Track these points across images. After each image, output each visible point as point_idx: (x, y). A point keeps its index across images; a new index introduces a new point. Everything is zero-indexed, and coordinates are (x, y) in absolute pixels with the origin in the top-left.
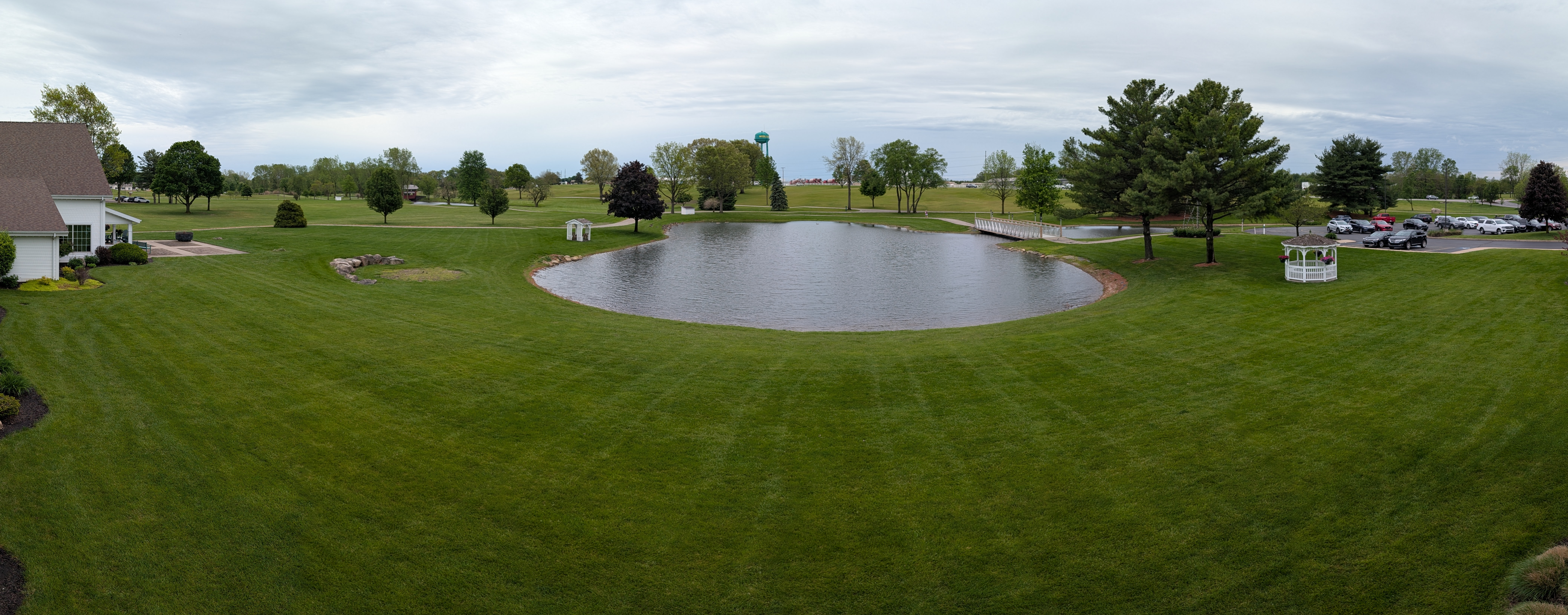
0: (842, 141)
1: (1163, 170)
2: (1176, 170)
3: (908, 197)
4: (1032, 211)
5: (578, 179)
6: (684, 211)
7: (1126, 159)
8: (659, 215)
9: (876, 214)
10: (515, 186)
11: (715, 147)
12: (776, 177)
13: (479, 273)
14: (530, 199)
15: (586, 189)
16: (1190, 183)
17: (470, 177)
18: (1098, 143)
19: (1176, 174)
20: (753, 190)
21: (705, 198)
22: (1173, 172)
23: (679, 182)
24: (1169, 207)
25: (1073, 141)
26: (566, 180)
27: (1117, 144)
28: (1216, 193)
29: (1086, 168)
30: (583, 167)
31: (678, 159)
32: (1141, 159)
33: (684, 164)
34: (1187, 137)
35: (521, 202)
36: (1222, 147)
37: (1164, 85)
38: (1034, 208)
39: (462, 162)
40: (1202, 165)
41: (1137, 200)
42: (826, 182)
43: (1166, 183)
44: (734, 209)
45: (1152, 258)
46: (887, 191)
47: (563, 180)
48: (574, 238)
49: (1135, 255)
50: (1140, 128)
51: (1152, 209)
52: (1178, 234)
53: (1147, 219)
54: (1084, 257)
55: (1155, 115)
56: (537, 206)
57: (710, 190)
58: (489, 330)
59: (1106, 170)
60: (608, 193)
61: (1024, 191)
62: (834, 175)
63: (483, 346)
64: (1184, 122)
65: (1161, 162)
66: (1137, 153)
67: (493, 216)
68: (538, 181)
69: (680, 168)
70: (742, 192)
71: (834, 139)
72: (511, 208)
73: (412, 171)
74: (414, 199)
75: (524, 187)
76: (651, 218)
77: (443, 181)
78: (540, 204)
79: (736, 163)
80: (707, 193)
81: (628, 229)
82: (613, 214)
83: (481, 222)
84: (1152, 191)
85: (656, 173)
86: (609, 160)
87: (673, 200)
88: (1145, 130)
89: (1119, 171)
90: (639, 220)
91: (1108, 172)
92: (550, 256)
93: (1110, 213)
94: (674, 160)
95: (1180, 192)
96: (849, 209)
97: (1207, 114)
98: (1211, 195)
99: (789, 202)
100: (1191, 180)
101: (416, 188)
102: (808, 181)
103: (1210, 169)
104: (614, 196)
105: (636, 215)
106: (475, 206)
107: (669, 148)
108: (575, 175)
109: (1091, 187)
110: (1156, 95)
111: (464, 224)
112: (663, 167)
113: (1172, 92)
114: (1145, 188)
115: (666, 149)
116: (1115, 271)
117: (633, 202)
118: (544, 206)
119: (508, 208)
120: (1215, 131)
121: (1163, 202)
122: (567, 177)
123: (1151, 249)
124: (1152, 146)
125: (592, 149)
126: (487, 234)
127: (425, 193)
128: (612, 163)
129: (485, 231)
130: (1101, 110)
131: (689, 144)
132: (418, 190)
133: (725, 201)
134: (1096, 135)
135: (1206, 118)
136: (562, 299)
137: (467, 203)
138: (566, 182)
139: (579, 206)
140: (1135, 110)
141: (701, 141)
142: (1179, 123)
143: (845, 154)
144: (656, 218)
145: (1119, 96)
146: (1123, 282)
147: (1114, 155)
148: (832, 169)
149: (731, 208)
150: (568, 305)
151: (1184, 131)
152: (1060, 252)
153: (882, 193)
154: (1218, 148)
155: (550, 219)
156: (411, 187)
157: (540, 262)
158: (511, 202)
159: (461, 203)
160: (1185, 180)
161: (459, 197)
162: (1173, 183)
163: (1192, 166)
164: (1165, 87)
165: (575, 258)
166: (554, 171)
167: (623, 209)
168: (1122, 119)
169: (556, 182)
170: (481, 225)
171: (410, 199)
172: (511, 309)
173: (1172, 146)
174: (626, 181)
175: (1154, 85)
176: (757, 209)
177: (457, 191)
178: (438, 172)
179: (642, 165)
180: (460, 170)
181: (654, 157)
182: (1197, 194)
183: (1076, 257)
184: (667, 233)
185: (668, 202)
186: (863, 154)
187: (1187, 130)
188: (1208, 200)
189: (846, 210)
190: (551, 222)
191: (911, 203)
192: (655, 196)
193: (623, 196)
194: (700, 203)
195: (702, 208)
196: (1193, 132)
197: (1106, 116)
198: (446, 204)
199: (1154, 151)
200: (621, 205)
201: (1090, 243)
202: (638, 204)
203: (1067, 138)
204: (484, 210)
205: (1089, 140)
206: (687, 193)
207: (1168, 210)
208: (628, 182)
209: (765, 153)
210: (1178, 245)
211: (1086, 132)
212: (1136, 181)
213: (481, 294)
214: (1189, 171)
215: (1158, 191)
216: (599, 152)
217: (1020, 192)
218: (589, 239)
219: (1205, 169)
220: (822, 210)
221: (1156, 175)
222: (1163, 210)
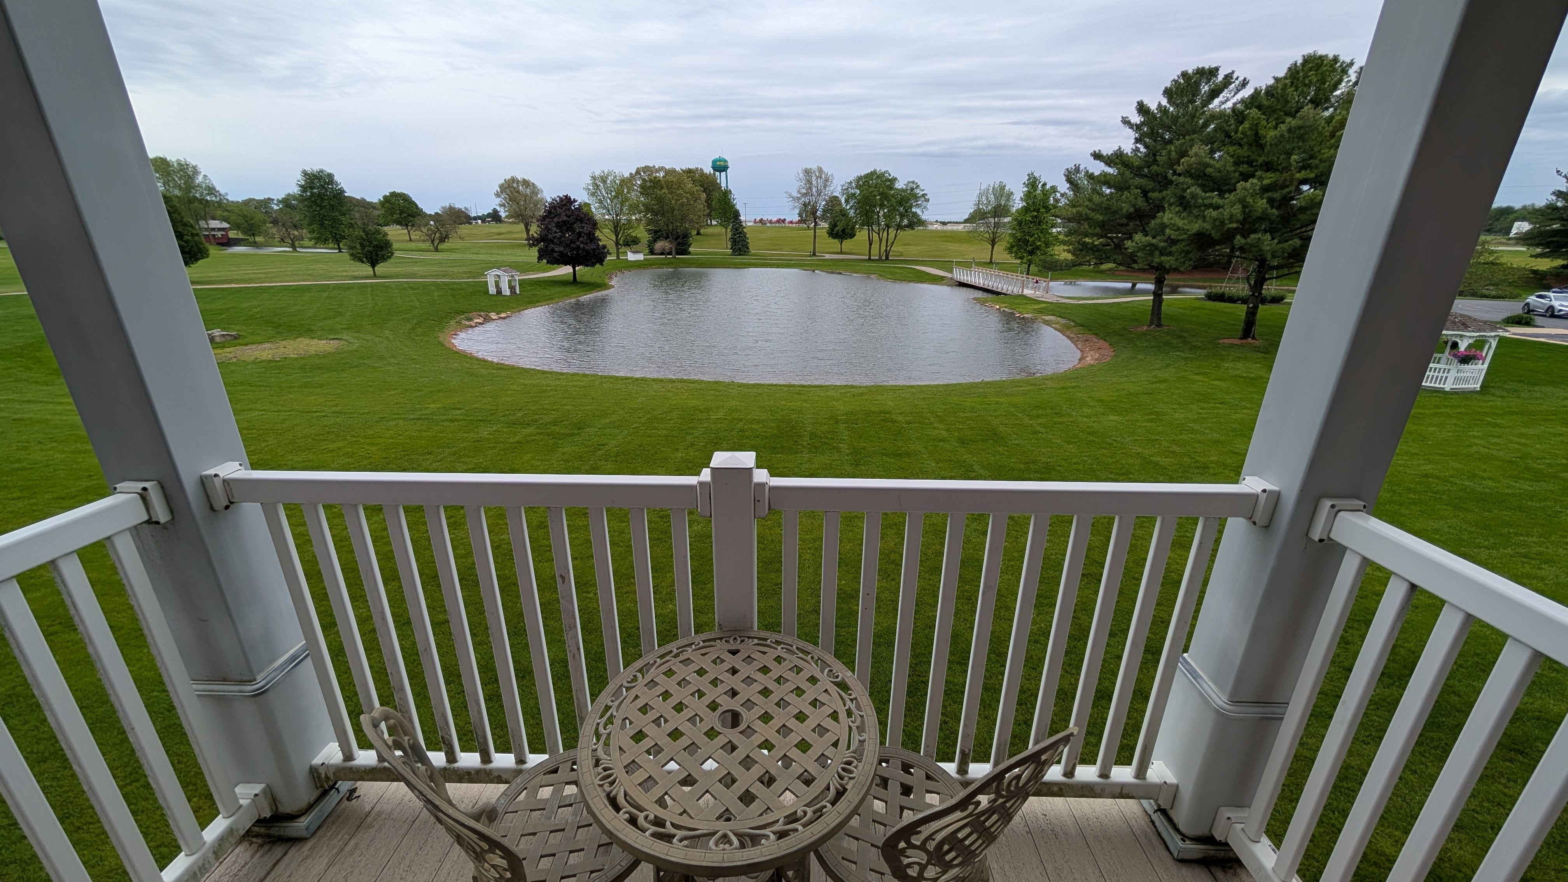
0: (807, 172)
1: (1196, 207)
2: (1217, 207)
3: (881, 240)
4: (1019, 261)
5: (495, 216)
6: (631, 257)
7: (1145, 193)
8: (601, 261)
9: (843, 260)
10: (399, 223)
11: (664, 177)
12: (737, 214)
13: (368, 341)
14: (424, 241)
15: (508, 230)
16: (1234, 225)
17: (321, 209)
18: (1110, 170)
19: (1214, 214)
20: (710, 230)
21: (655, 240)
22: (1211, 210)
23: (623, 222)
24: (1194, 259)
25: (1077, 170)
26: (479, 218)
27: (1137, 171)
28: (1276, 241)
29: (1087, 206)
30: (498, 200)
31: (619, 193)
32: (1168, 192)
33: (627, 199)
34: (1249, 156)
35: (413, 245)
36: (1306, 169)
37: (1233, 72)
38: (1021, 258)
39: (301, 186)
40: (1262, 198)
41: (1148, 248)
42: (791, 222)
43: (1196, 226)
44: (689, 253)
45: (1159, 325)
46: (857, 234)
47: (475, 218)
48: (499, 292)
49: (1137, 320)
50: (1176, 147)
51: (1168, 261)
52: (1210, 297)
53: (1160, 275)
54: (1069, 320)
55: (1206, 125)
56: (437, 250)
57: (660, 231)
58: (396, 404)
59: (1114, 209)
60: (535, 235)
61: (1019, 235)
62: (800, 215)
63: (394, 423)
64: (1249, 133)
65: (1194, 196)
66: (1164, 183)
67: (373, 266)
68: (436, 217)
69: (622, 204)
70: (698, 234)
71: (798, 171)
72: (397, 254)
73: (208, 198)
74: (228, 243)
75: (413, 226)
76: (593, 265)
77: (274, 215)
78: (440, 247)
79: (687, 198)
80: (657, 235)
81: (565, 278)
82: (545, 261)
83: (356, 274)
84: (1172, 237)
85: (593, 210)
86: (533, 193)
87: (617, 243)
88: (1184, 148)
89: (1132, 210)
90: (577, 268)
91: (1117, 212)
92: (470, 315)
93: (1111, 265)
94: (613, 194)
95: (1216, 238)
96: (814, 254)
97: (1294, 117)
98: (1266, 243)
99: (750, 246)
100: (1237, 222)
101: (225, 225)
102: (771, 222)
103: (1276, 204)
104: (542, 239)
105: (573, 262)
106: (340, 251)
107: (607, 178)
108: (491, 211)
109: (1090, 231)
110: (1214, 93)
111: (330, 279)
112: (601, 202)
113: (1244, 83)
114: (1162, 232)
115: (604, 180)
116: (1102, 338)
117: (568, 246)
118: (447, 250)
119: (392, 254)
120: (1300, 144)
121: (1188, 252)
122: (480, 214)
123: (1159, 313)
124: (1188, 173)
125: (508, 177)
126: (369, 289)
127: (244, 233)
128: (537, 196)
129: (364, 286)
130: (1126, 122)
131: (631, 174)
132: (230, 229)
133: (679, 244)
134: (1109, 161)
135: (1290, 123)
136: (492, 362)
137: (326, 248)
138: (480, 221)
139: (500, 252)
140: (1175, 119)
141: (646, 169)
142: (1239, 135)
143: (810, 188)
144: (598, 266)
145: (1155, 100)
146: (1108, 352)
147: (1128, 188)
148: (795, 207)
149: (685, 252)
150: (500, 369)
151: (1246, 148)
152: (1041, 311)
153: (852, 236)
154: (1299, 172)
155: (464, 269)
156: (214, 224)
157: (459, 323)
158: (395, 246)
159: (315, 248)
160: (1226, 222)
161: (311, 239)
162: (1207, 226)
163: (1245, 200)
164: (1235, 76)
165: (503, 315)
166: (459, 205)
167: (556, 255)
168: (1153, 134)
169: (465, 220)
170: (356, 278)
171: (218, 244)
172: (421, 377)
173: (1219, 172)
174: (556, 220)
175: (1216, 76)
176: (716, 254)
177: (305, 231)
178: (261, 201)
179: (575, 201)
180: (301, 199)
181: (589, 189)
182: (1243, 241)
183: (1059, 319)
184: (612, 283)
185: (611, 245)
186: (831, 188)
187: (1250, 145)
188: (1260, 250)
189: (810, 256)
190: (465, 273)
191: (883, 248)
192: (592, 238)
193: (555, 237)
194: (649, 246)
195: (652, 252)
196: (1262, 147)
197: (1131, 130)
198: (291, 249)
199: (1189, 180)
200: (553, 250)
201: (1081, 302)
202: (574, 249)
203: (1071, 166)
204: (355, 257)
205: (1098, 168)
206: (634, 234)
207: (1192, 263)
208: (558, 222)
209: (723, 185)
210: (1205, 312)
211: (1097, 156)
212: (1153, 223)
213: (376, 365)
214: (1237, 209)
215: (1181, 238)
216: (518, 181)
217: (1012, 235)
218: (518, 292)
219: (1265, 205)
220: (784, 255)
221: (1184, 214)
222: (1184, 263)
